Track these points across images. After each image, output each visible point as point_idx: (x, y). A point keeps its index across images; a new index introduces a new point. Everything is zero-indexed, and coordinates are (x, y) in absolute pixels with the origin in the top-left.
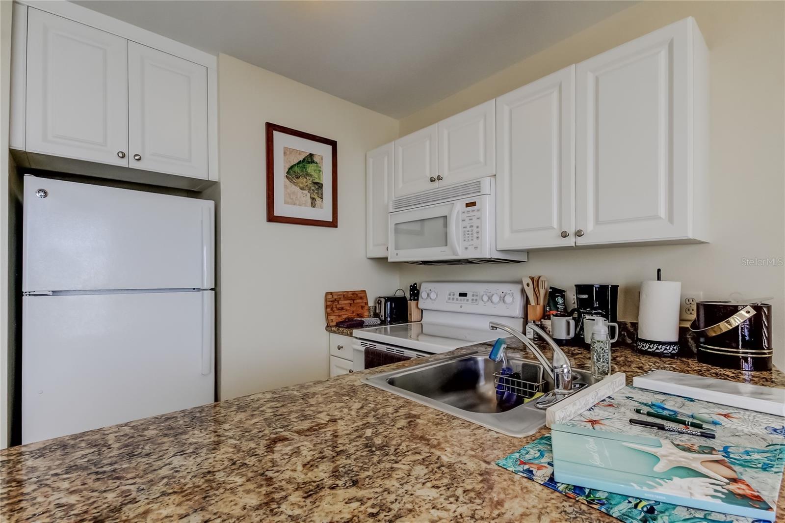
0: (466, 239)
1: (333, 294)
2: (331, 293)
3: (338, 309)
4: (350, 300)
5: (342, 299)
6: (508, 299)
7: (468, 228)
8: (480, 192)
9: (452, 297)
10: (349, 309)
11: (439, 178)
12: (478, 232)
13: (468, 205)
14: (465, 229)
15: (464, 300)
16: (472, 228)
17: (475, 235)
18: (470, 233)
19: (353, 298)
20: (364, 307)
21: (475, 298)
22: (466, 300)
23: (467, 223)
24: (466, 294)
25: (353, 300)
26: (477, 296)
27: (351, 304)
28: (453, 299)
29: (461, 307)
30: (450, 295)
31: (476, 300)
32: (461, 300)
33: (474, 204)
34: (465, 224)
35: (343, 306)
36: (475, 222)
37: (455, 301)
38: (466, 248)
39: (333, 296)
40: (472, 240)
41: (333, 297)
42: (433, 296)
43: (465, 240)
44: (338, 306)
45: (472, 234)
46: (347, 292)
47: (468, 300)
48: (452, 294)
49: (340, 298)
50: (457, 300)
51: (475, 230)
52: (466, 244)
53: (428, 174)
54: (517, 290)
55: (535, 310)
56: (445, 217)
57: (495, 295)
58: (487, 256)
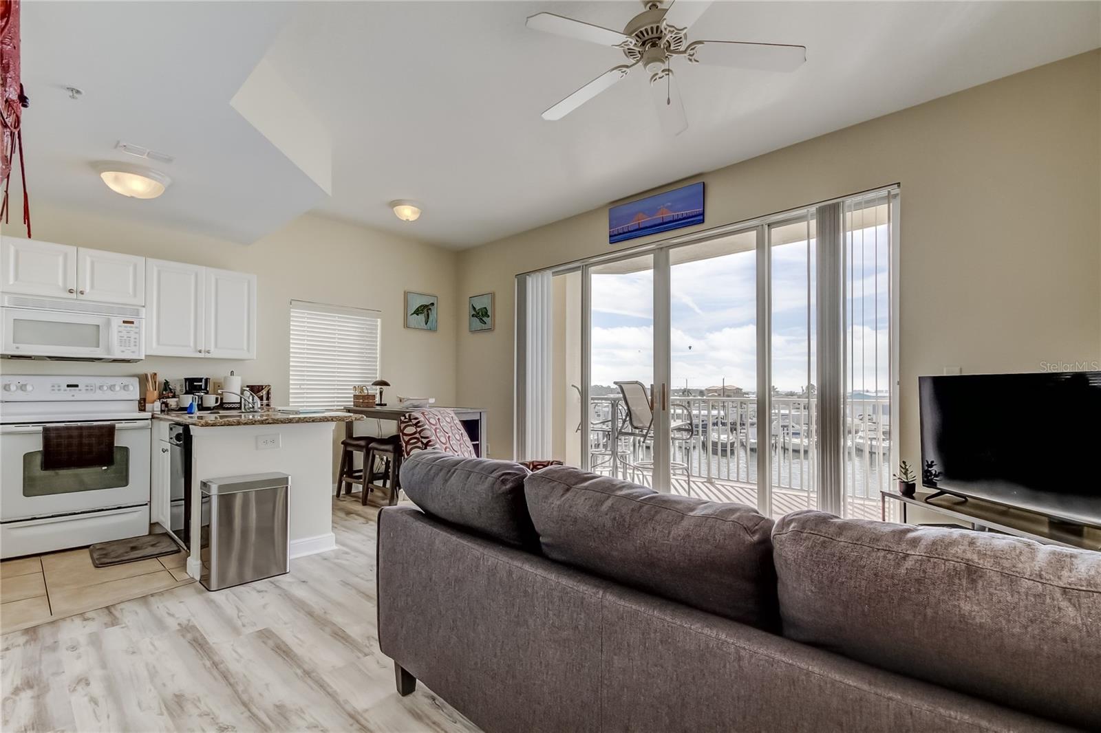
0: (123, 345)
6: (131, 388)
7: (125, 338)
8: (138, 316)
9: (56, 388)
11: (82, 293)
13: (125, 322)
14: (121, 338)
15: (75, 390)
16: (129, 339)
17: (132, 344)
18: (127, 341)
21: (89, 387)
22: (77, 390)
23: (124, 334)
24: (77, 385)
26: (91, 386)
28: (59, 390)
29: (73, 396)
30: (53, 386)
31: (92, 390)
32: (70, 390)
33: (132, 322)
34: (121, 334)
36: (133, 335)
37: (62, 391)
38: (123, 351)
40: (129, 346)
42: (29, 388)
43: (121, 346)
45: (130, 342)
47: (80, 390)
48: (56, 386)
50: (65, 390)
51: (132, 340)
52: (123, 348)
53: (61, 283)
54: (136, 381)
55: (153, 394)
56: (98, 326)
57: (115, 385)
58: (143, 358)
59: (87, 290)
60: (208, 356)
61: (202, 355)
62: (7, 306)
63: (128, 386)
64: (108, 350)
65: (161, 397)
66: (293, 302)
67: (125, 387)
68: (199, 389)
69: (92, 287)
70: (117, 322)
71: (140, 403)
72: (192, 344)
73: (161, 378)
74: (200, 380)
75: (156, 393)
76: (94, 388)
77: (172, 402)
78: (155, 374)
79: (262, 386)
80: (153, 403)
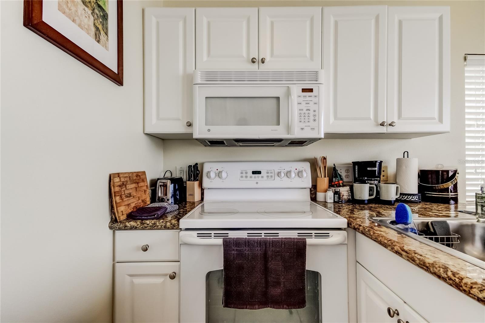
0: (303, 120)
1: (121, 176)
2: (118, 175)
3: (127, 197)
4: (135, 183)
5: (129, 183)
6: (305, 174)
7: (305, 111)
8: (317, 81)
9: (244, 175)
10: (135, 194)
11: (263, 61)
12: (315, 116)
13: (304, 90)
14: (301, 112)
15: (258, 177)
16: (309, 112)
17: (312, 118)
18: (307, 115)
19: (137, 181)
20: (146, 191)
21: (270, 175)
22: (260, 177)
23: (304, 106)
24: (260, 172)
25: (138, 183)
26: (271, 173)
27: (136, 188)
28: (246, 177)
29: (257, 183)
30: (242, 173)
31: (271, 176)
32: (255, 177)
33: (311, 90)
34: (301, 107)
35: (131, 191)
36: (312, 107)
37: (249, 178)
38: (302, 129)
39: (120, 178)
40: (309, 122)
41: (120, 181)
43: (301, 121)
44: (127, 192)
45: (309, 116)
46: (132, 173)
47: (262, 177)
48: (244, 172)
49: (127, 181)
50: (251, 177)
51: (312, 113)
52: (302, 125)
53: (245, 54)
54: (307, 167)
55: (323, 182)
56: (278, 98)
57: (290, 172)
58: (323, 136)
59: (267, 60)
60: (391, 130)
61: (383, 130)
62: (199, 82)
63: (302, 172)
64: (289, 129)
65: (331, 185)
66: (469, 57)
67: (299, 174)
68: (372, 175)
69: (272, 55)
70: (296, 90)
71: (311, 191)
72: (372, 117)
73: (330, 164)
74: (372, 164)
75: (326, 180)
76: (273, 175)
77: (344, 191)
78: (325, 158)
79: (447, 172)
80: (326, 191)
